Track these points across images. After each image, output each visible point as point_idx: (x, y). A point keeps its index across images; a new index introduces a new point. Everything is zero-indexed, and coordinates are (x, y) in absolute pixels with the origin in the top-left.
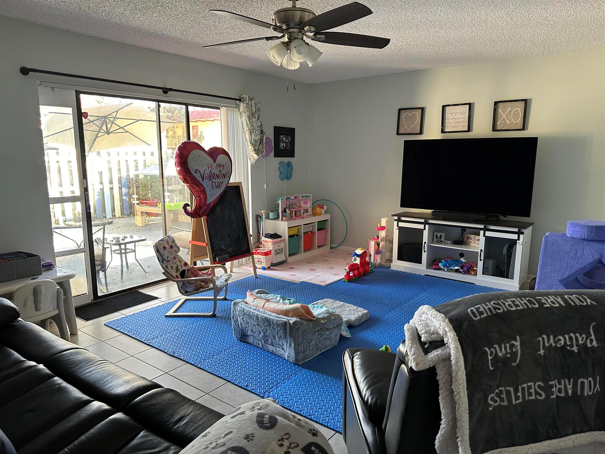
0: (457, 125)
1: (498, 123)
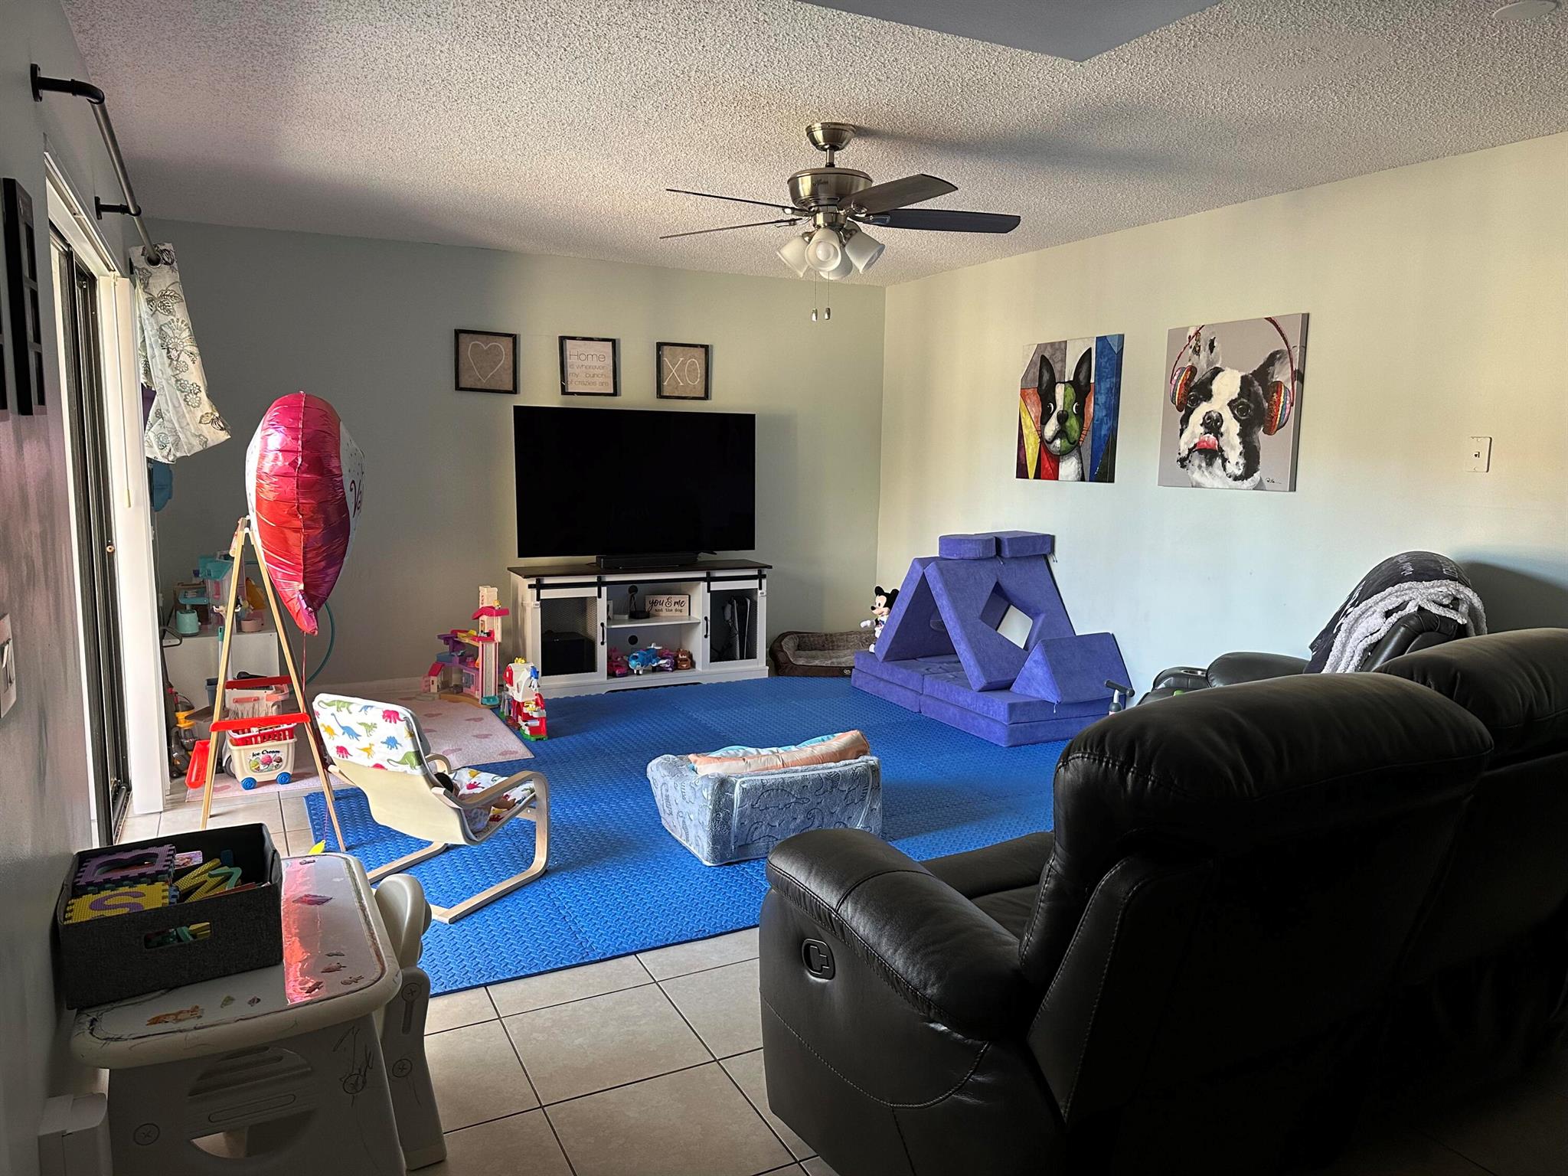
0: (590, 380)
1: (665, 383)
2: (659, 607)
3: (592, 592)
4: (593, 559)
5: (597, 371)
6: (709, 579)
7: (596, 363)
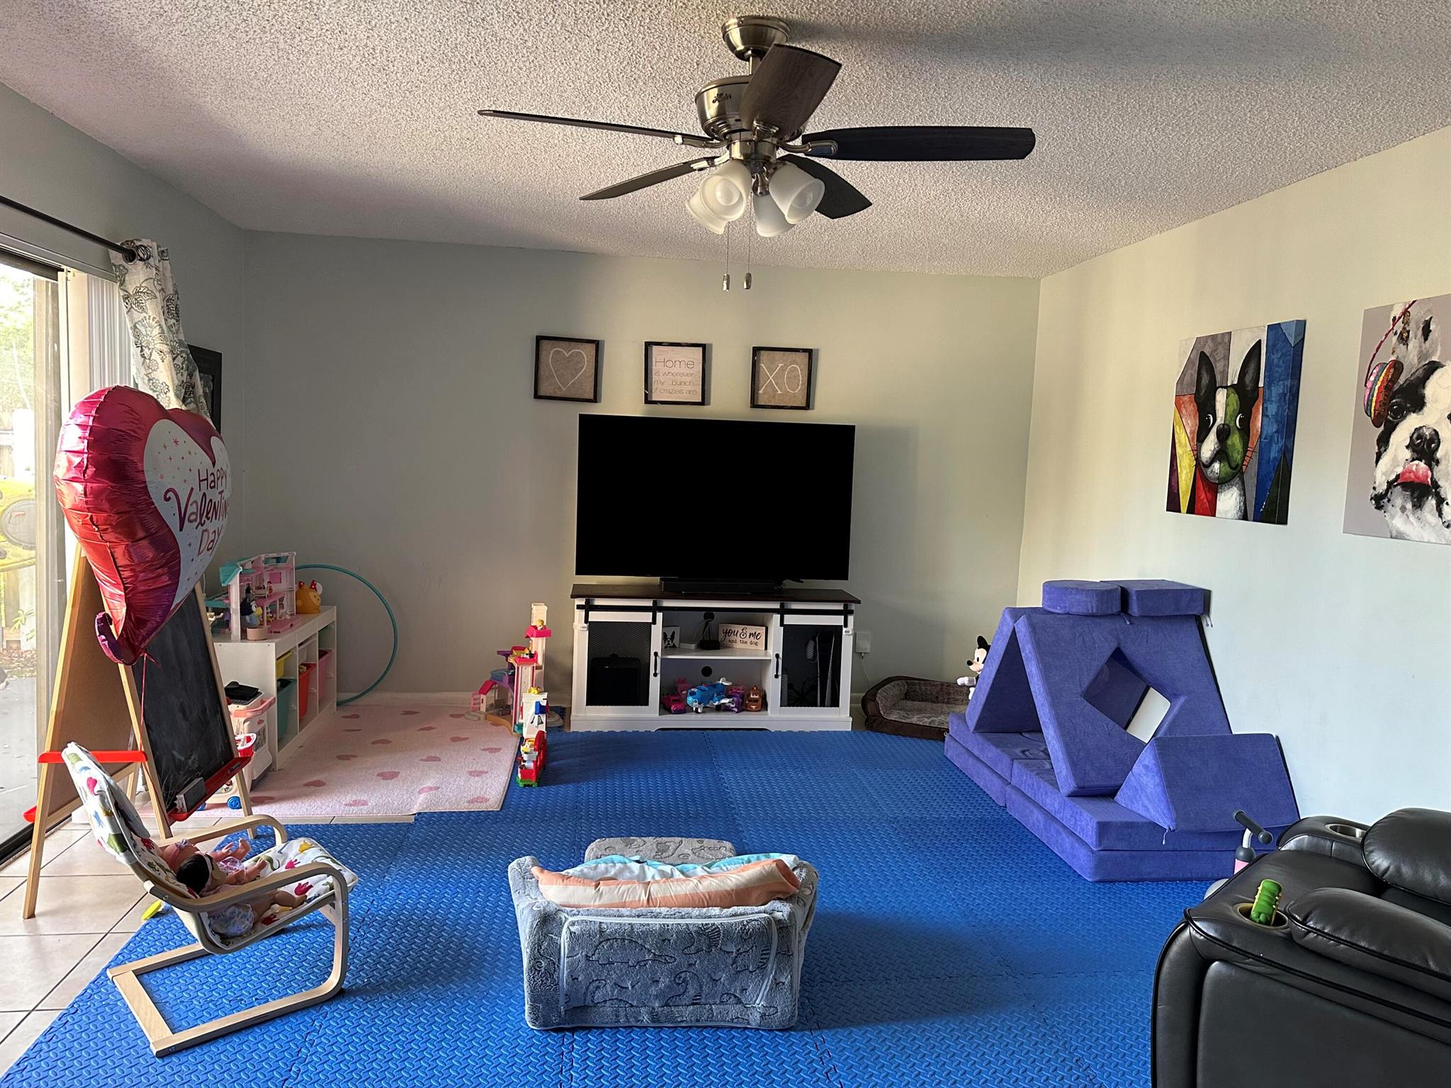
0: (678, 388)
1: (761, 392)
2: (733, 638)
3: (646, 617)
4: (656, 580)
5: (684, 379)
6: (783, 612)
7: (684, 370)
